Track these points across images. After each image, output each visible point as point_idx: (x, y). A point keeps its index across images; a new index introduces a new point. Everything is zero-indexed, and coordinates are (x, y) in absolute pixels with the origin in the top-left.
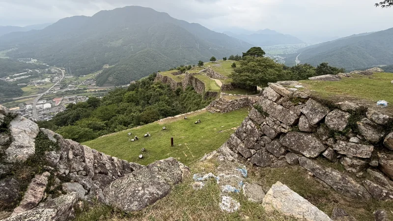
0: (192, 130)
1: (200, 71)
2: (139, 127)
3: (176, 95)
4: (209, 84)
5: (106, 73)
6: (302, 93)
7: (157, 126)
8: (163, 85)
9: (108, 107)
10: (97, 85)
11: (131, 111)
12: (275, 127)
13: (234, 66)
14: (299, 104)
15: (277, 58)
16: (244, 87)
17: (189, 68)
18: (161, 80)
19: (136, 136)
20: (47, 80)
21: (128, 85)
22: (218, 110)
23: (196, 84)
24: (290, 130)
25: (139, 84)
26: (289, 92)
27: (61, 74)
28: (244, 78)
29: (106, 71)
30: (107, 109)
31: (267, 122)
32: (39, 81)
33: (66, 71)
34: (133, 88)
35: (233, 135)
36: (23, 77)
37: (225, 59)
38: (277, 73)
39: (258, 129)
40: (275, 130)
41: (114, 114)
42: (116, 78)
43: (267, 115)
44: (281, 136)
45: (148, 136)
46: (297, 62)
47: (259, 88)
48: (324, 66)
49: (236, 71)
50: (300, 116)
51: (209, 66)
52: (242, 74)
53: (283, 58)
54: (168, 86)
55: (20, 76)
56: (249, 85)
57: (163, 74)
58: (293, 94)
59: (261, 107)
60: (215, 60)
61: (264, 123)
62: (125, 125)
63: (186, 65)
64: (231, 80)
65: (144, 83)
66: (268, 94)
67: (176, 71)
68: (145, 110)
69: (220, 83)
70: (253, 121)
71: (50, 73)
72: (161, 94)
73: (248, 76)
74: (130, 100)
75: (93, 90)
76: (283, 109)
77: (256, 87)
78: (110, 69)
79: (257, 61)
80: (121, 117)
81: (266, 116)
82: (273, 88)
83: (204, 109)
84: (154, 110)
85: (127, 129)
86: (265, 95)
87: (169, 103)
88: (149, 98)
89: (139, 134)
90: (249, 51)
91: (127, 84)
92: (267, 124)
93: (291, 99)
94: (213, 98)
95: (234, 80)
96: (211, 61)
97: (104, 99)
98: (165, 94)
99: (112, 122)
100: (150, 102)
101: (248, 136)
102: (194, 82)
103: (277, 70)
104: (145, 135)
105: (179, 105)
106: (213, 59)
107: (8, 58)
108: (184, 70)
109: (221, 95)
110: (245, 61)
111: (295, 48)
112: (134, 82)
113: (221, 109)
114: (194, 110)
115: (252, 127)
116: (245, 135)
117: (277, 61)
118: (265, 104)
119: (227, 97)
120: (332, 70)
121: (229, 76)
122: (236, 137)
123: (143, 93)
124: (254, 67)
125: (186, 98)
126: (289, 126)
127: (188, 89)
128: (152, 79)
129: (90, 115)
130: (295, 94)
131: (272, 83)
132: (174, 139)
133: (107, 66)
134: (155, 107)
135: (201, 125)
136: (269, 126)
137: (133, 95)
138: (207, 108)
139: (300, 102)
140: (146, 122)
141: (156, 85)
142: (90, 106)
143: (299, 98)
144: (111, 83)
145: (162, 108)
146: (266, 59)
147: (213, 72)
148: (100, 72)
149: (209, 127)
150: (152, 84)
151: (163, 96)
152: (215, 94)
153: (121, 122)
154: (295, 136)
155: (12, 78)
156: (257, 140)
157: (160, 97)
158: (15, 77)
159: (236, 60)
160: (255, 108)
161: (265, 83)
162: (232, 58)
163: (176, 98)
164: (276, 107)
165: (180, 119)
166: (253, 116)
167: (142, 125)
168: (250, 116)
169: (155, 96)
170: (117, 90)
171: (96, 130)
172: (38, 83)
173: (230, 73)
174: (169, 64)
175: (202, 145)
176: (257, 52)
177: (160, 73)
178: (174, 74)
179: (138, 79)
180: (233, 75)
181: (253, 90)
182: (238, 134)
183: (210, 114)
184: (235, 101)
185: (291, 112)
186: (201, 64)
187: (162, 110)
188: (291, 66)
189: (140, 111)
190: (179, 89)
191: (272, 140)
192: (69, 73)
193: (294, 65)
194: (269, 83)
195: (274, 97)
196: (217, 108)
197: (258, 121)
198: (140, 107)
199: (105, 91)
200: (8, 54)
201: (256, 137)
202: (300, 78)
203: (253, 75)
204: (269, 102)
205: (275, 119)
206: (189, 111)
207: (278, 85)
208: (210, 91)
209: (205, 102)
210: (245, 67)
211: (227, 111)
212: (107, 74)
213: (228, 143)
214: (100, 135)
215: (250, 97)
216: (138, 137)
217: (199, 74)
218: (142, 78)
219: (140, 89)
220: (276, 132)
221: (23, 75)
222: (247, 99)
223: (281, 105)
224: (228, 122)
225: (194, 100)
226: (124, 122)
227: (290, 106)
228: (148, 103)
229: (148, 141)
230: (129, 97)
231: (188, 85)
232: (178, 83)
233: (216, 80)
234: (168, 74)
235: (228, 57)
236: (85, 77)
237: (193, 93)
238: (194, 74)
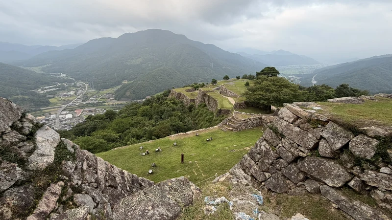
0: (203, 148)
1: (213, 89)
2: (150, 142)
3: (188, 111)
4: (222, 102)
5: (124, 88)
6: (321, 115)
7: (169, 142)
8: (177, 101)
9: (123, 120)
10: (115, 99)
11: (144, 125)
12: (292, 150)
13: (247, 84)
14: (318, 127)
15: (292, 78)
16: (258, 105)
17: (203, 86)
18: (175, 96)
19: (147, 151)
20: (72, 93)
21: (144, 100)
22: (231, 128)
23: (209, 101)
24: (309, 154)
25: (154, 99)
26: (307, 114)
27: (85, 88)
28: (257, 97)
29: (124, 86)
30: (121, 122)
31: (284, 144)
32: (65, 93)
33: (89, 85)
34: (148, 103)
35: (246, 156)
36: (52, 90)
37: (238, 78)
38: (293, 93)
39: (273, 151)
40: (292, 153)
41: (128, 127)
42: (133, 93)
43: (283, 136)
44: (299, 160)
45: (159, 151)
46: (314, 82)
47: (273, 108)
48: (345, 88)
49: (249, 90)
50: (320, 140)
51: (223, 84)
52: (255, 93)
53: (298, 78)
54: (182, 102)
55: (50, 88)
56: (263, 104)
57: (177, 90)
58: (311, 116)
59: (277, 128)
60: (229, 79)
61: (280, 145)
62: (137, 139)
63: (199, 83)
64: (244, 98)
65: (158, 99)
66: (284, 115)
67: (190, 88)
68: (158, 125)
69: (233, 101)
70: (267, 142)
71: (75, 87)
72: (174, 110)
73: (262, 95)
74: (144, 114)
75: (111, 104)
76: (300, 131)
77: (270, 106)
78: (128, 85)
79: (271, 80)
80: (134, 130)
81: (282, 138)
82: (289, 109)
83: (216, 126)
84: (167, 125)
85: (139, 142)
86: (280, 116)
87: (181, 119)
88: (162, 113)
89: (150, 148)
90: (262, 71)
91: (142, 99)
92: (283, 147)
93: (309, 120)
94: (225, 116)
95: (248, 98)
96: (224, 79)
97: (120, 113)
98: (178, 110)
99: (126, 135)
100: (163, 116)
101: (262, 157)
102: (206, 99)
103: (292, 90)
104: (156, 150)
105: (191, 121)
106: (227, 78)
107: (43, 72)
108: (198, 87)
109: (234, 113)
110: (259, 81)
111: (311, 69)
112: (149, 97)
113: (234, 128)
114: (206, 128)
115: (266, 148)
116: (259, 156)
117: (292, 81)
118: (281, 125)
119: (240, 115)
120: (354, 91)
121: (243, 95)
122: (249, 158)
123: (157, 108)
124: (267, 86)
125: (199, 115)
126: (308, 150)
127: (201, 106)
128: (166, 95)
129: (106, 127)
130: (313, 116)
131: (288, 104)
132: (184, 156)
133: (126, 82)
134: (167, 123)
135: (212, 143)
136: (285, 148)
137: (147, 110)
138: (219, 125)
139: (320, 124)
140: (158, 138)
141: (170, 101)
142: (107, 118)
143: (318, 120)
144: (128, 97)
145: (174, 124)
146: (281, 79)
147: (226, 91)
148: (119, 87)
149: (220, 145)
150: (166, 100)
151: (176, 112)
152: (227, 112)
153: (134, 135)
154: (315, 161)
155: (42, 90)
156: (272, 163)
157: (173, 113)
158: (46, 89)
159: (250, 79)
160: (270, 128)
161: (280, 103)
162: (245, 77)
163: (188, 114)
164: (292, 128)
165: (191, 136)
166: (268, 137)
167: (154, 139)
168: (264, 136)
169: (168, 111)
170: (133, 105)
171: (110, 141)
172: (64, 96)
173: (244, 92)
174: (183, 81)
175: (212, 163)
176: (271, 72)
177: (174, 90)
178: (188, 91)
179: (153, 95)
180: (247, 94)
181: (267, 110)
182: (252, 155)
183: (222, 132)
184: (248, 120)
185: (310, 135)
186: (214, 82)
187: (174, 126)
188: (307, 87)
189: (153, 126)
190: (192, 105)
191: (289, 164)
192: (92, 87)
193: (311, 86)
194: (285, 104)
195: (289, 117)
196: (230, 126)
197: (274, 142)
198: (153, 122)
199: (122, 104)
200: (43, 70)
201: (271, 159)
202: (318, 99)
203: (267, 95)
204: (285, 123)
205: (292, 142)
206: (201, 128)
207: (295, 106)
208: (223, 109)
209: (217, 120)
210: (258, 86)
211: (240, 130)
212: (125, 89)
213: (241, 164)
214: (113, 147)
215: (264, 117)
216: (149, 152)
217: (212, 91)
218: (157, 94)
219: (154, 104)
220: (293, 155)
221: (52, 88)
222: (261, 118)
223: (299, 127)
224: (240, 141)
225: (206, 117)
226: (137, 135)
227: (309, 129)
228: (161, 118)
229: (159, 156)
230: (144, 111)
231: (201, 101)
232: (191, 100)
233: (228, 98)
234: (182, 91)
235: (241, 76)
236: (105, 91)
237: (205, 110)
238: (207, 91)
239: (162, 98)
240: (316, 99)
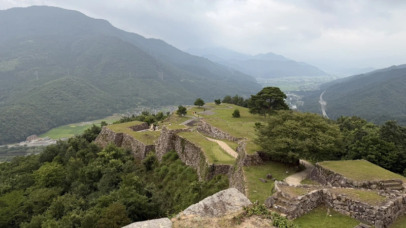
4: (210, 151)
8: (119, 150)
13: (237, 114)
17: (161, 118)
18: (111, 139)
23: (184, 148)
34: (50, 156)
37: (218, 102)
54: (129, 152)
60: (203, 104)
65: (74, 145)
67: (138, 123)
74: (51, 182)
94: (223, 178)
96: (195, 104)
102: (178, 144)
106: (199, 102)
108: (152, 121)
120: (402, 131)
127: (168, 157)
128: (90, 137)
137: (55, 172)
141: (108, 152)
145: (131, 200)
147: (209, 128)
152: (226, 169)
159: (237, 104)
162: (228, 100)
178: (136, 129)
181: (294, 165)
186: (182, 111)
187: (131, 205)
208: (217, 164)
230: (49, 175)
231: (168, 150)
232: (147, 147)
233: (218, 142)
234: (124, 129)
235: (222, 99)
237: (180, 167)
238: (178, 131)
239: (84, 144)
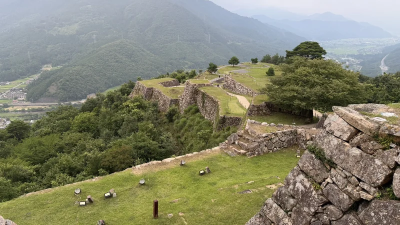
0: (193, 188)
1: (210, 81)
2: (96, 180)
3: (166, 120)
4: (226, 104)
5: (46, 78)
6: (396, 127)
7: (130, 179)
8: (146, 102)
9: (43, 140)
10: (28, 99)
11: (84, 148)
12: (349, 189)
13: (271, 73)
14: (391, 148)
15: (348, 61)
16: (290, 110)
17: (193, 75)
18: (142, 93)
19: (89, 197)
21: (83, 101)
22: (242, 151)
23: (204, 102)
24: (377, 195)
25: (103, 99)
26: (371, 125)
28: (288, 95)
29: (46, 76)
30: (40, 144)
31: (334, 179)
34: (91, 106)
35: (270, 201)
37: (255, 61)
38: (349, 87)
39: (317, 190)
40: (349, 194)
41: (53, 152)
42: (64, 89)
43: (333, 165)
44: (360, 207)
45: (111, 196)
46: (384, 69)
47: (316, 113)
49: (275, 82)
50: (394, 169)
51: (227, 73)
52: (284, 88)
53: (357, 61)
54: (155, 105)
56: (299, 108)
57: (146, 84)
58: (379, 128)
59: (322, 150)
60: (238, 63)
61: (329, 180)
62: (71, 175)
63: (186, 71)
64: (265, 98)
65: (111, 98)
66: (333, 127)
67: (170, 79)
68: (110, 147)
69: (245, 102)
70: (306, 175)
72: (140, 119)
73: (297, 91)
74: (84, 128)
75: (20, 109)
76: (361, 155)
77: (312, 112)
78: (52, 73)
79: (312, 66)
80: (64, 158)
81: (331, 167)
82: (341, 116)
83: (217, 148)
84: (128, 147)
85: (73, 182)
86: (327, 129)
87: (154, 136)
88: (118, 124)
89: (94, 192)
90: (297, 49)
91: (81, 99)
92: (334, 183)
93: (375, 136)
94: (232, 129)
95: (272, 97)
96: (230, 63)
97: (38, 126)
98: (148, 119)
99: (48, 168)
100: (119, 131)
101: (297, 203)
102: (199, 98)
103: (348, 83)
104: (106, 195)
105: (172, 139)
106: (234, 61)
108: (184, 78)
109: (248, 124)
110: (292, 66)
111: (378, 46)
112: (93, 96)
113: (248, 150)
114: (199, 150)
115: (305, 187)
116: (292, 201)
117: (347, 67)
118: (330, 145)
119: (258, 127)
121: (262, 91)
122: (275, 205)
123: (108, 117)
124: (306, 76)
125: (186, 127)
126: (375, 187)
127: (189, 110)
128: (126, 92)
129: (9, 153)
130: (382, 128)
131: (340, 108)
132: (159, 204)
133: (48, 68)
134: (128, 142)
135: (210, 179)
136: (337, 185)
137: (89, 119)
138: (222, 145)
139: (393, 143)
140: (111, 170)
141: (134, 102)
142: (12, 137)
143: (391, 135)
144: (53, 97)
145: (142, 144)
146: (328, 63)
147: (234, 84)
148: (36, 77)
149: (225, 182)
150: (125, 101)
151: (144, 122)
152: (236, 121)
153: (65, 168)
154: (386, 207)
156: (316, 213)
157: (139, 124)
159: (275, 63)
160: (310, 151)
161: (328, 104)
162: (267, 60)
163: (166, 127)
164: (348, 150)
165: (172, 166)
166: (308, 167)
167: (103, 174)
168: (301, 165)
169: (129, 122)
170: (61, 110)
171: (17, 180)
173: (264, 86)
174: (158, 68)
175: (211, 216)
176: (312, 50)
177: (141, 83)
178: (166, 84)
179: (102, 91)
180: (269, 89)
181: (306, 117)
182: (280, 199)
183: (228, 158)
184: (273, 136)
185: (378, 162)
186: (213, 69)
187: (140, 148)
188: (373, 76)
189: (101, 149)
190: (173, 110)
191: (344, 213)
193: (378, 75)
194: (335, 107)
195: (343, 131)
196: (241, 147)
197: (317, 175)
198: (100, 142)
199: (41, 110)
201: (314, 206)
202: (390, 97)
203: (305, 91)
204: (335, 142)
205: (348, 174)
206: (190, 151)
207: (351, 111)
208: (229, 116)
209: (219, 136)
210: (290, 75)
211: (259, 154)
212: (48, 80)
213: (261, 216)
214: (24, 191)
215: (300, 130)
216: (93, 199)
217: (208, 85)
218: (107, 91)
219: (103, 109)
220: (350, 198)
222: (296, 132)
223: (359, 147)
224: (261, 174)
225: (198, 130)
226: (70, 168)
227: (375, 151)
228: (116, 134)
229: (112, 206)
230: (83, 122)
231: (190, 103)
232: (172, 101)
233: (238, 96)
234: (155, 84)
235: (260, 58)
236: (9, 85)
237: (198, 119)
238: (200, 85)
239: (118, 97)
240: (387, 97)
